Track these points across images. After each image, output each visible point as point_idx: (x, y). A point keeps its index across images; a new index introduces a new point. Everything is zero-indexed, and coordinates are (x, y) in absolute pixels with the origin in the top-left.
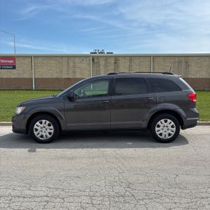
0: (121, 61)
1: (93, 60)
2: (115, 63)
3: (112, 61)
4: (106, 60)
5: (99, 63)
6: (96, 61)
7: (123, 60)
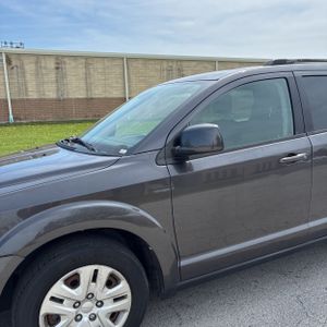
0: (69, 66)
1: (9, 62)
2: (57, 68)
3: (51, 64)
4: (37, 63)
5: (22, 68)
6: (14, 63)
7: (73, 64)
